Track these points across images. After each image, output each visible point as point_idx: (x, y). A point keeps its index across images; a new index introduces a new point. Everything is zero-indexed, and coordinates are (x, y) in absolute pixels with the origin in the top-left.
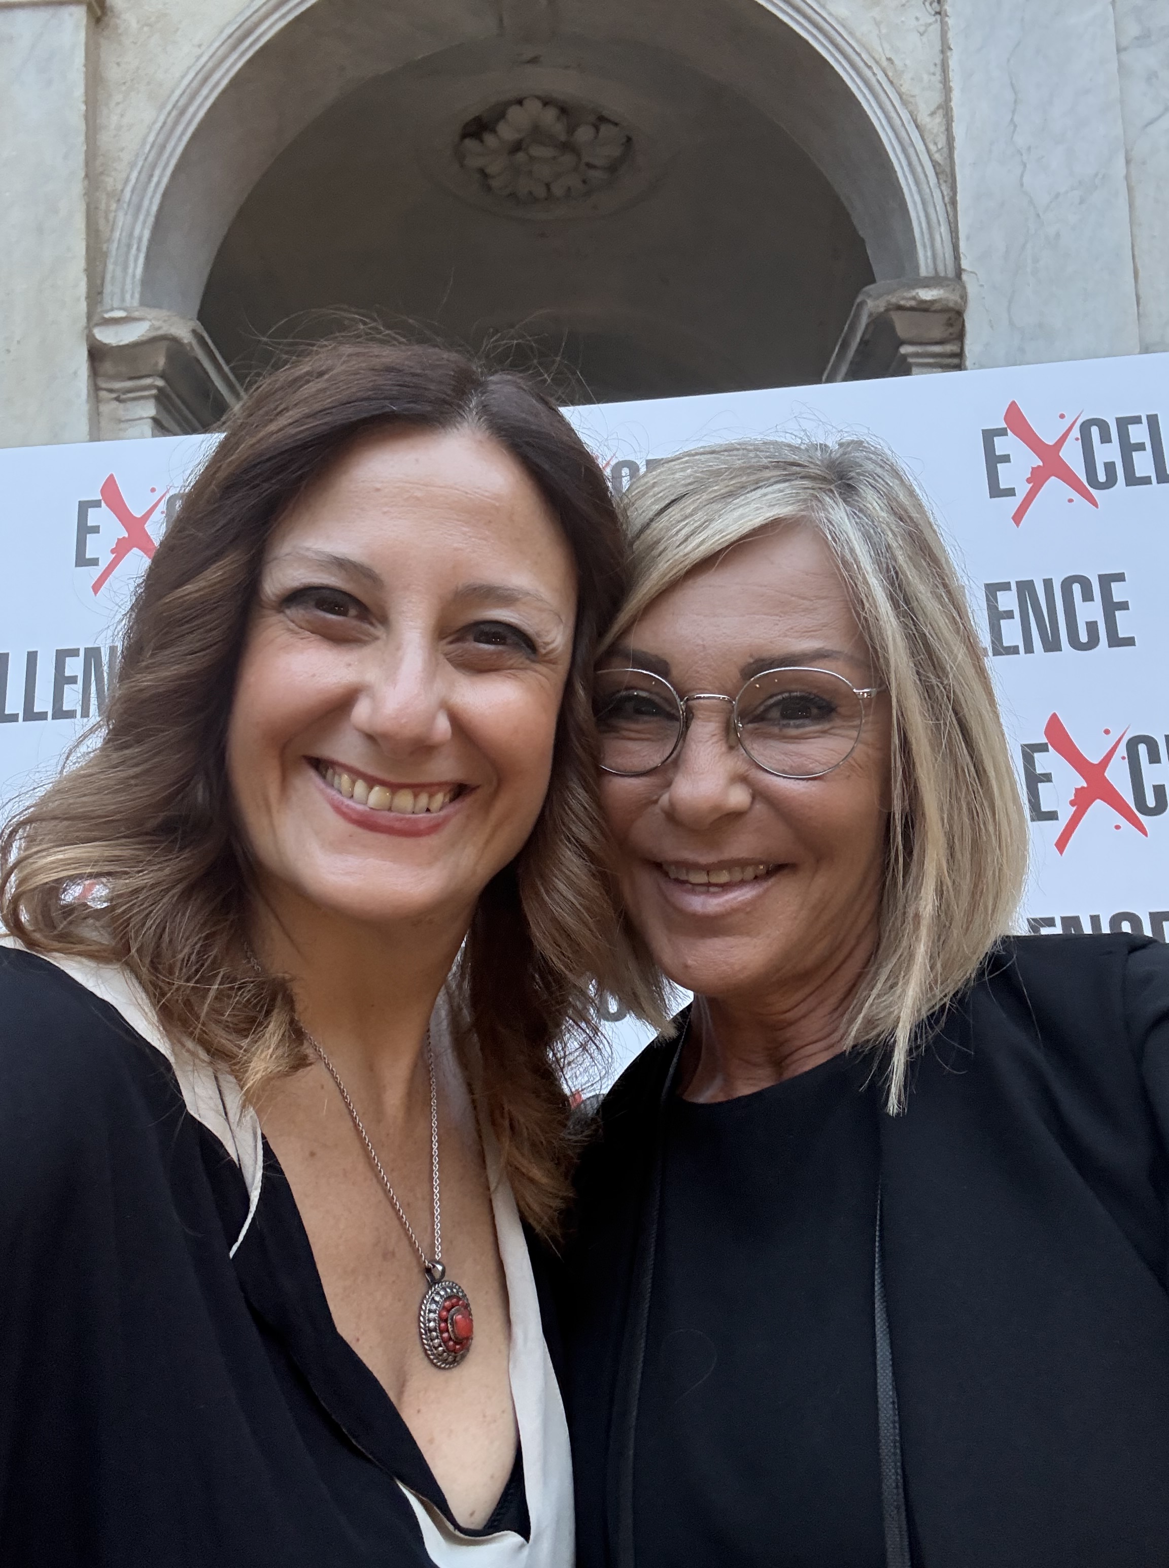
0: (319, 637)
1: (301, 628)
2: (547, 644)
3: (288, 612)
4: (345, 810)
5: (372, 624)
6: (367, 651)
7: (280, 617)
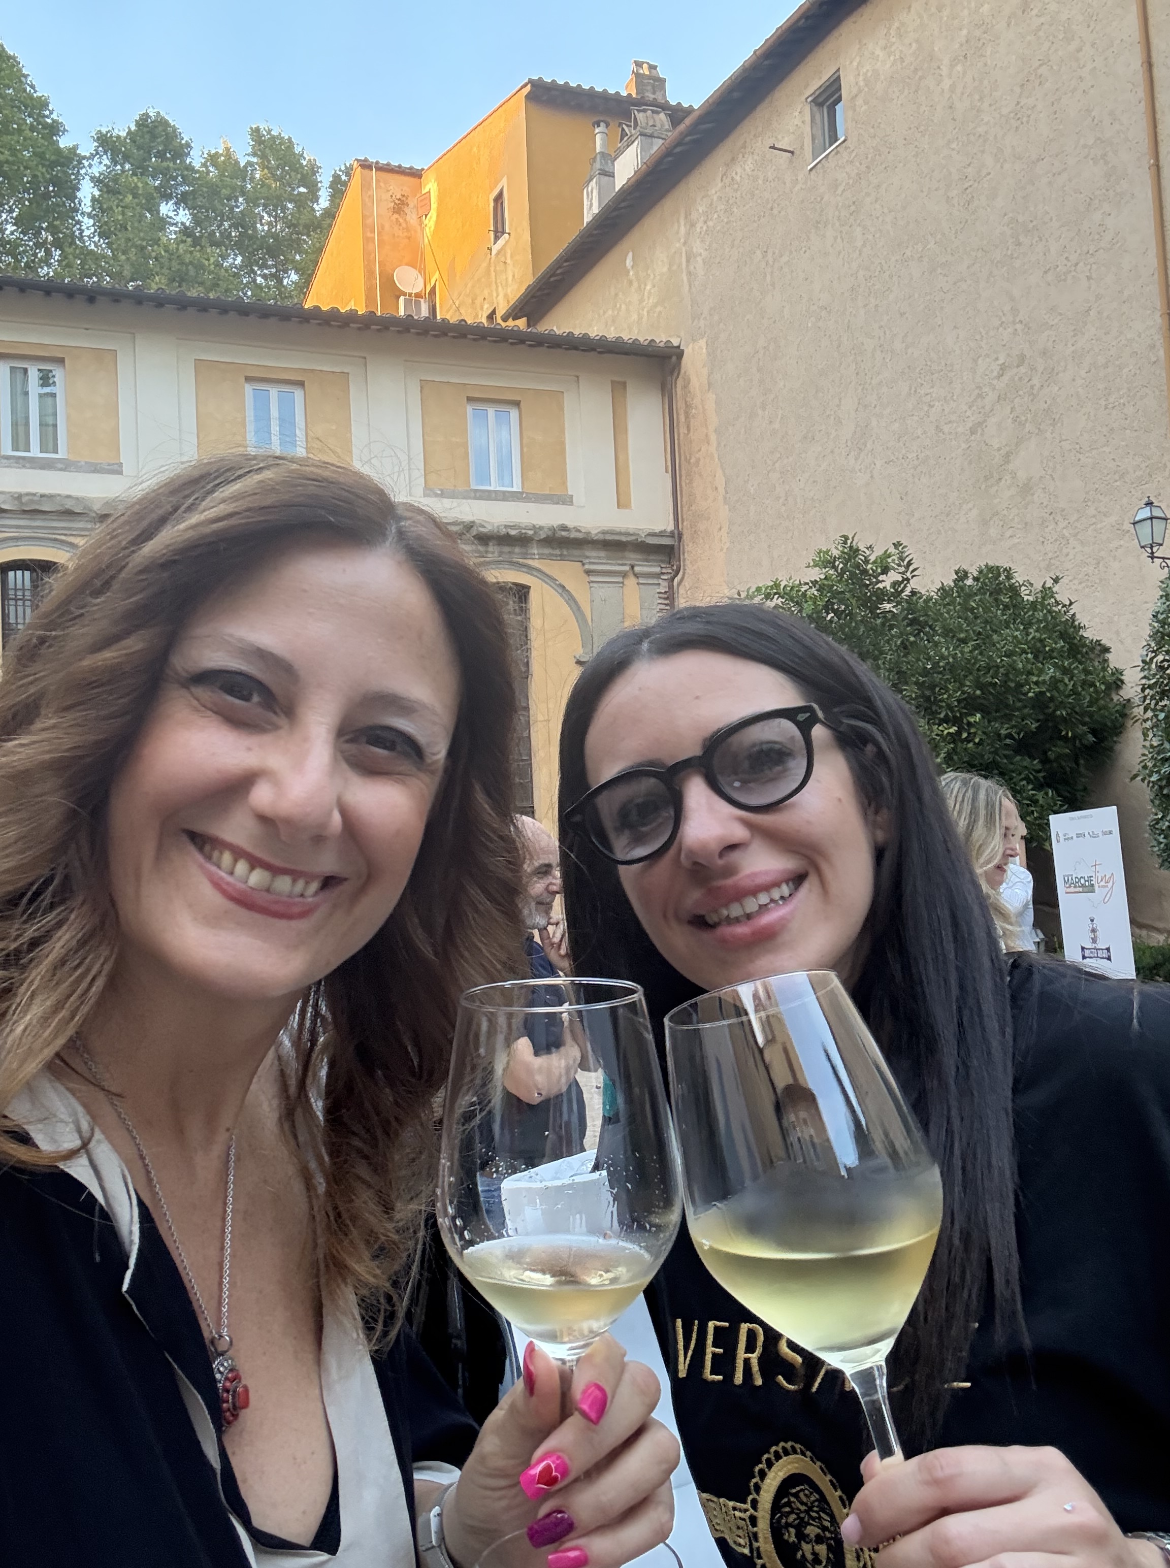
0: (220, 718)
1: (204, 706)
2: (434, 754)
3: (193, 689)
4: (225, 887)
5: (275, 713)
6: (267, 738)
7: (184, 692)
